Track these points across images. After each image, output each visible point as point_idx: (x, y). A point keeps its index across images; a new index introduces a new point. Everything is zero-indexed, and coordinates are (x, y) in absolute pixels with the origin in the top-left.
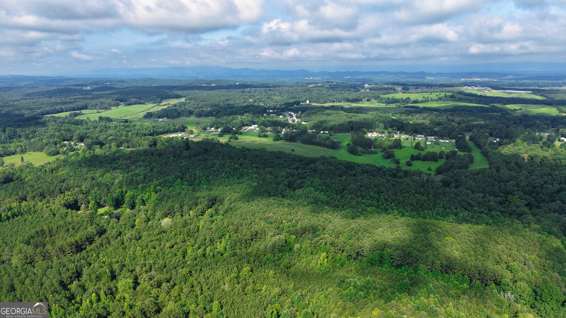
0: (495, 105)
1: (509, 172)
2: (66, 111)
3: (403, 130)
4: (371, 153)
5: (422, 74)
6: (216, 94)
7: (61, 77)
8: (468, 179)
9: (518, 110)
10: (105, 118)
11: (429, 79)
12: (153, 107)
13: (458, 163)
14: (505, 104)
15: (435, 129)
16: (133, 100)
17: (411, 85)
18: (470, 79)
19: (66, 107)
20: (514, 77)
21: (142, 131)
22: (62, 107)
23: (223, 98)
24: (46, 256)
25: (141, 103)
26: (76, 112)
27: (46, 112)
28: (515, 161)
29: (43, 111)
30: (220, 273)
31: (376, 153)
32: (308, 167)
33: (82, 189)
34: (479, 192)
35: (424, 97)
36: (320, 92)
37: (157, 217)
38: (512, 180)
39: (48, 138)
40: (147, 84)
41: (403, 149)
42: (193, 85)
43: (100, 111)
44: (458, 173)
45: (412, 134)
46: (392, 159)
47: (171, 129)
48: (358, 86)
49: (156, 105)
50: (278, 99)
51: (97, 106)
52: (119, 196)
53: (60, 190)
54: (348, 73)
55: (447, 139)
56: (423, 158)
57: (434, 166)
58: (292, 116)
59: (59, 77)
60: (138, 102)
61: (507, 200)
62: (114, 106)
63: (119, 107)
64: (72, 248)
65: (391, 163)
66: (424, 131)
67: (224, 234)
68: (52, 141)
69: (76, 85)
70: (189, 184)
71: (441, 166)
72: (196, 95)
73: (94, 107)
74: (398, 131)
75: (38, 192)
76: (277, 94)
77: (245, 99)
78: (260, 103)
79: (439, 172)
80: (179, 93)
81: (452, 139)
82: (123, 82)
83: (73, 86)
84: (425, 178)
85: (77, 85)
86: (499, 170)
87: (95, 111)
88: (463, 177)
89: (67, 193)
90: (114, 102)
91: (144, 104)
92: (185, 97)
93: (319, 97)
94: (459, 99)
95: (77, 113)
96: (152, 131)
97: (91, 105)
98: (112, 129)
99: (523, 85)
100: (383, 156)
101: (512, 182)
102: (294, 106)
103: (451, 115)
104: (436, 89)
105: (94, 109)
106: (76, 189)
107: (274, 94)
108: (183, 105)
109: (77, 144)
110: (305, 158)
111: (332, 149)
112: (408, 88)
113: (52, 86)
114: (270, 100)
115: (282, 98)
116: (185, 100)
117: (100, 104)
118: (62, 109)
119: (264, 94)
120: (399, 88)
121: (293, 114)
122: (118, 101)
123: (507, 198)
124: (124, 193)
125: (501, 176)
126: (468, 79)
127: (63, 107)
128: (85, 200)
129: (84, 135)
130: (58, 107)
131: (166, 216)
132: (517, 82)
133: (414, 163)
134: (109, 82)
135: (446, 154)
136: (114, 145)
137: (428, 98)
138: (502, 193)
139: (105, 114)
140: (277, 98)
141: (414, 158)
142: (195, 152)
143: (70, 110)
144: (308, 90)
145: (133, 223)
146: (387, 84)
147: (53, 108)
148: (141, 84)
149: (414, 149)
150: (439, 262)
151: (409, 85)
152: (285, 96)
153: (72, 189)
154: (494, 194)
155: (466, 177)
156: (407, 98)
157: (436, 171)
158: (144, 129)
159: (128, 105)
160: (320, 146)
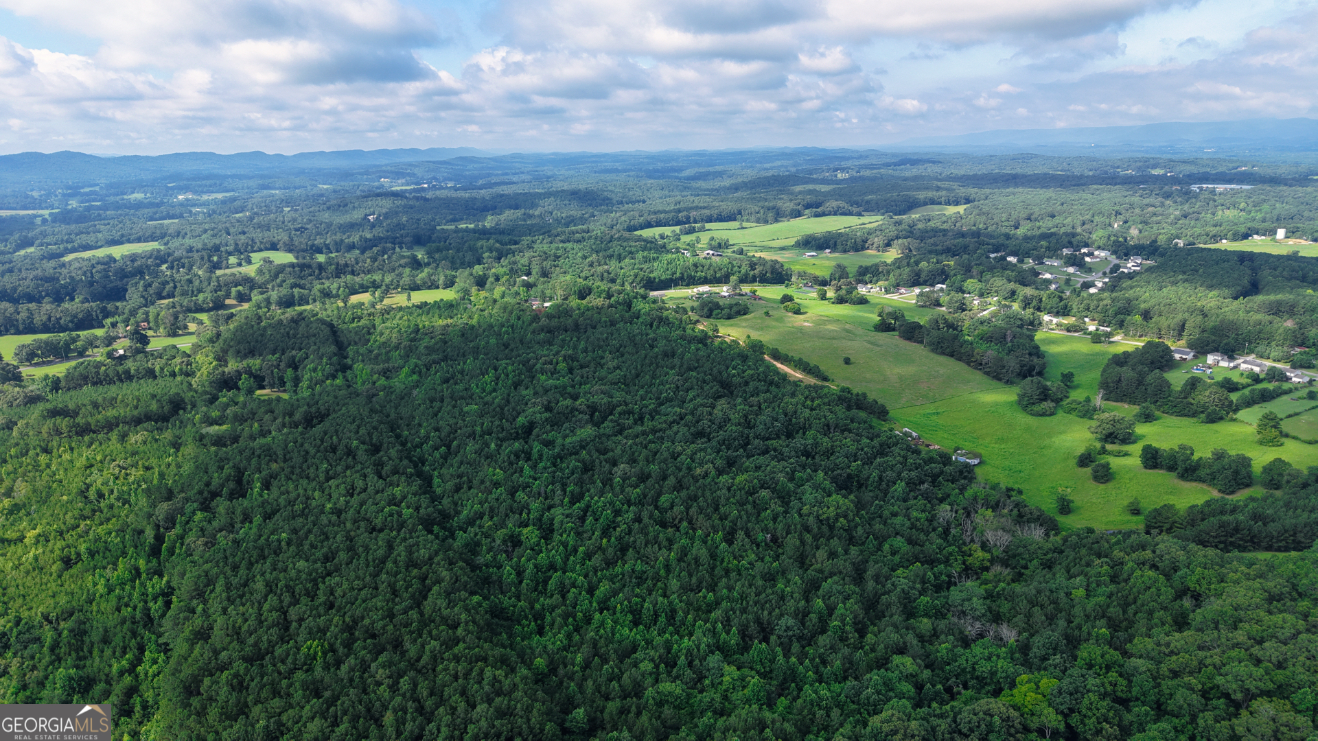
2: (695, 222)
16: (834, 205)
22: (690, 214)
43: (746, 225)
51: (757, 215)
60: (841, 210)
62: (791, 216)
63: (792, 220)
73: (750, 217)
87: (737, 224)
90: (794, 208)
97: (747, 213)
117: (763, 211)
118: (688, 217)
130: (682, 214)
143: (702, 221)
159: (817, 215)
160: (968, 363)
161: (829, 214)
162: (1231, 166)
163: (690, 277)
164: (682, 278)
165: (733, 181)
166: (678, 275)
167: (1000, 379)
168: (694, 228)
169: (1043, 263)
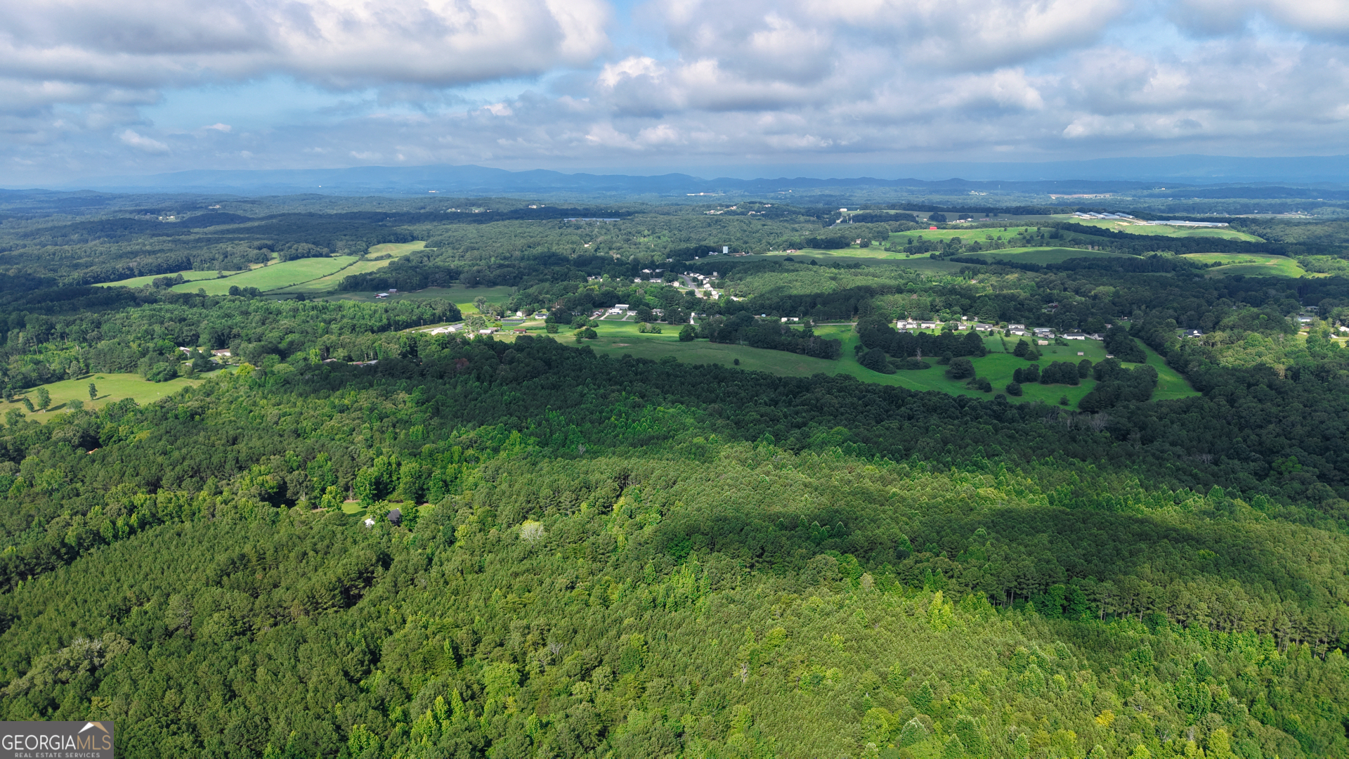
0: (1159, 253)
1: (1260, 406)
2: (141, 274)
3: (976, 314)
4: (916, 366)
5: (958, 185)
6: (500, 232)
7: (89, 191)
8: (1167, 421)
9: (1213, 265)
10: (245, 290)
11: (977, 196)
12: (351, 265)
13: (1129, 386)
14: (1177, 252)
15: (1044, 311)
16: (303, 247)
17: (948, 210)
18: (1070, 197)
19: (139, 264)
20: (1169, 191)
21: (362, 322)
22: (131, 265)
23: (520, 242)
24: (279, 617)
25: (320, 255)
26: (169, 275)
27: (94, 278)
28: (1266, 380)
29: (86, 273)
30: (715, 641)
31: (927, 367)
32: (798, 401)
33: (287, 458)
34: (1201, 451)
35: (990, 238)
36: (745, 227)
37: (502, 520)
38: (1270, 422)
39: (139, 338)
40: (315, 208)
41: (989, 356)
42: (427, 210)
43: (225, 273)
44: (1138, 408)
45: (997, 324)
46: (969, 380)
48: (824, 213)
49: (357, 258)
50: (648, 245)
51: (215, 262)
52: (382, 474)
53: (237, 462)
54: (784, 183)
55: (1078, 334)
56: (1043, 376)
57: (1075, 394)
58: (700, 284)
59: (83, 191)
60: (313, 252)
61: (1271, 468)
62: (257, 261)
63: (269, 263)
64: (334, 597)
65: (968, 389)
66: (1022, 316)
67: (683, 553)
68: (151, 345)
69: (139, 212)
70: (539, 442)
71: (1091, 393)
72: (450, 233)
73: (207, 264)
74: (964, 315)
75: (186, 468)
76: (646, 232)
77: (573, 243)
78: (611, 253)
79: (1088, 407)
80: (406, 228)
81: (1089, 334)
82: (254, 203)
83: (131, 212)
84: (1069, 422)
85: (142, 211)
86: (1235, 401)
87: (215, 273)
88: (1155, 418)
89: (255, 468)
90: (256, 251)
91: (327, 256)
92: (422, 239)
93: (746, 239)
94: (1073, 240)
95: (171, 279)
96: (385, 321)
97: (199, 260)
98: (286, 317)
99: (1193, 208)
100: (948, 372)
101: (1271, 427)
102: (693, 259)
103: (1068, 277)
104: (1006, 219)
105: (209, 269)
106: (275, 459)
107: (639, 232)
108: (426, 259)
109: (213, 352)
110: (780, 379)
111: (823, 357)
112: (943, 216)
113: (78, 214)
114: (633, 246)
115: (659, 241)
116: (426, 247)
117: (221, 257)
118: (131, 269)
119: (614, 231)
120: (924, 217)
121: (701, 277)
122: (264, 250)
123: (1270, 463)
124: (394, 466)
125: (1244, 414)
126: (1066, 197)
127: (133, 264)
128: (304, 485)
129: (226, 332)
130: (120, 265)
131: (525, 518)
132: (1177, 202)
133: (1025, 387)
134: (217, 203)
135: (1094, 368)
136: (316, 355)
137: (999, 238)
138: (1255, 451)
139: (242, 280)
140: (646, 239)
141: (1021, 377)
142: (527, 369)
143: (151, 272)
144: (717, 221)
145: (449, 534)
146: (893, 207)
147: (108, 266)
148: (301, 209)
149: (1013, 356)
150: (1204, 605)
151: (943, 210)
152: (664, 236)
153: (263, 458)
154: (1238, 454)
155: (1161, 419)
156: (953, 239)
157: (1081, 405)
158: (367, 316)
159: (292, 259)
160: (794, 351)
162: (523, 204)
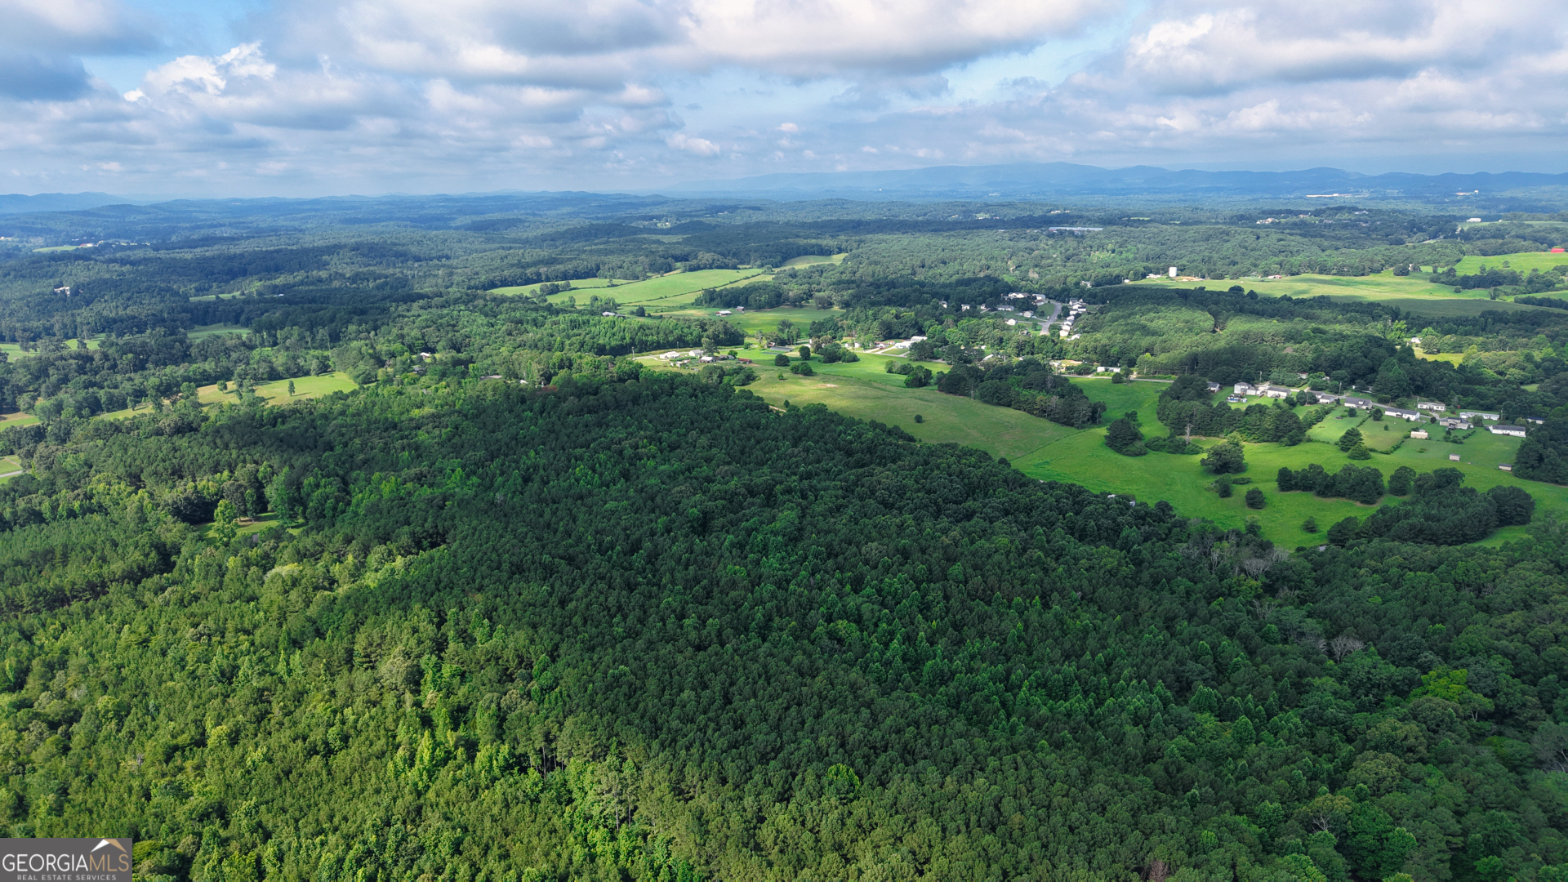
2: (548, 280)
16: (708, 257)
26: (561, 283)
31: (1197, 451)
42: (925, 217)
43: (614, 282)
46: (1220, 478)
47: (689, 338)
58: (1065, 315)
60: (717, 263)
61: (1420, 682)
62: (661, 271)
73: (615, 271)
74: (1352, 382)
76: (1111, 247)
78: (1031, 271)
82: (758, 209)
87: (604, 282)
91: (734, 267)
95: (560, 286)
97: (607, 268)
105: (608, 277)
107: (1101, 246)
108: (817, 274)
111: (1064, 423)
115: (1117, 257)
121: (1077, 307)
122: (670, 259)
136: (474, 370)
141: (1290, 482)
143: (552, 279)
152: (1128, 251)
159: (692, 270)
160: (1030, 412)
161: (705, 268)
162: (1045, 209)
163: (642, 342)
164: (633, 344)
165: (539, 232)
166: (628, 340)
167: (1072, 425)
168: (557, 286)
169: (995, 310)
